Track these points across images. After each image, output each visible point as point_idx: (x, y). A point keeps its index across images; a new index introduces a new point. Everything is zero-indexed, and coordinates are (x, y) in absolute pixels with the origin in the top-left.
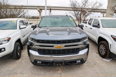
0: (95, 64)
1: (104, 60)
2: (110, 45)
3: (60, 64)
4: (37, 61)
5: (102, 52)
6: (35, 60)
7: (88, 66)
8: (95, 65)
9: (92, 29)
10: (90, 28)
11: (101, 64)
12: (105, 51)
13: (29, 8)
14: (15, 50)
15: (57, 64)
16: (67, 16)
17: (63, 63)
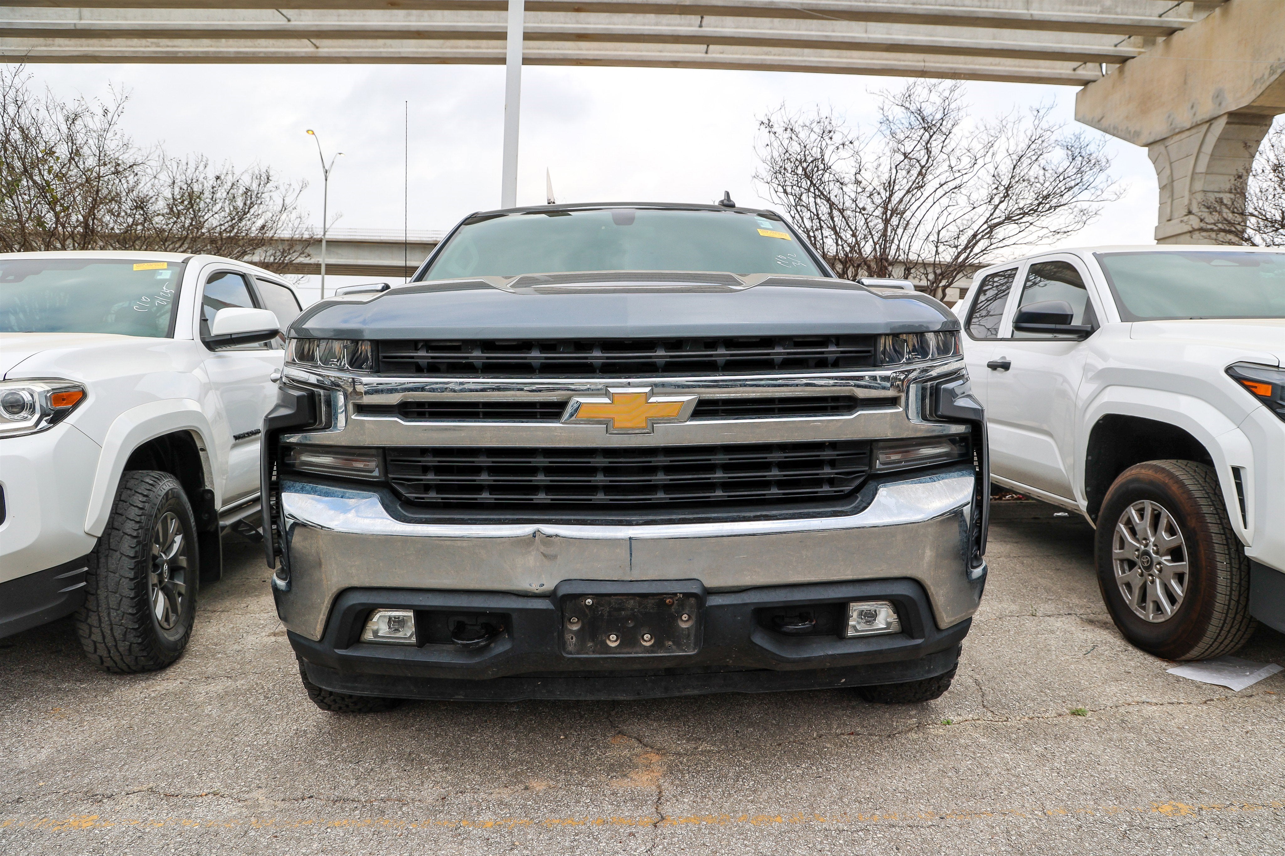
0: (1075, 713)
1: (1178, 679)
2: (1237, 472)
3: (647, 640)
4: (366, 613)
5: (1143, 598)
6: (343, 593)
7: (990, 730)
8: (1076, 722)
9: (1006, 366)
10: (993, 366)
11: (1148, 710)
12: (1184, 566)
13: (333, 261)
14: (127, 546)
15: (613, 641)
16: (728, 204)
17: (685, 623)
